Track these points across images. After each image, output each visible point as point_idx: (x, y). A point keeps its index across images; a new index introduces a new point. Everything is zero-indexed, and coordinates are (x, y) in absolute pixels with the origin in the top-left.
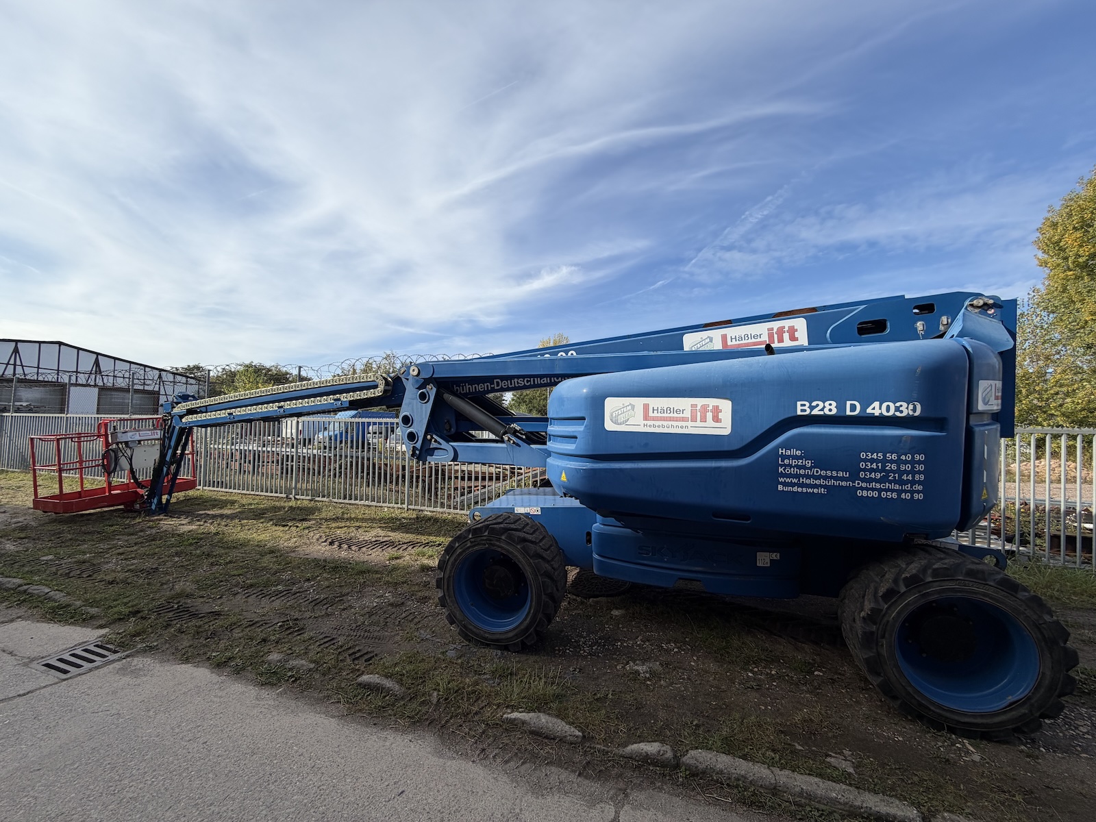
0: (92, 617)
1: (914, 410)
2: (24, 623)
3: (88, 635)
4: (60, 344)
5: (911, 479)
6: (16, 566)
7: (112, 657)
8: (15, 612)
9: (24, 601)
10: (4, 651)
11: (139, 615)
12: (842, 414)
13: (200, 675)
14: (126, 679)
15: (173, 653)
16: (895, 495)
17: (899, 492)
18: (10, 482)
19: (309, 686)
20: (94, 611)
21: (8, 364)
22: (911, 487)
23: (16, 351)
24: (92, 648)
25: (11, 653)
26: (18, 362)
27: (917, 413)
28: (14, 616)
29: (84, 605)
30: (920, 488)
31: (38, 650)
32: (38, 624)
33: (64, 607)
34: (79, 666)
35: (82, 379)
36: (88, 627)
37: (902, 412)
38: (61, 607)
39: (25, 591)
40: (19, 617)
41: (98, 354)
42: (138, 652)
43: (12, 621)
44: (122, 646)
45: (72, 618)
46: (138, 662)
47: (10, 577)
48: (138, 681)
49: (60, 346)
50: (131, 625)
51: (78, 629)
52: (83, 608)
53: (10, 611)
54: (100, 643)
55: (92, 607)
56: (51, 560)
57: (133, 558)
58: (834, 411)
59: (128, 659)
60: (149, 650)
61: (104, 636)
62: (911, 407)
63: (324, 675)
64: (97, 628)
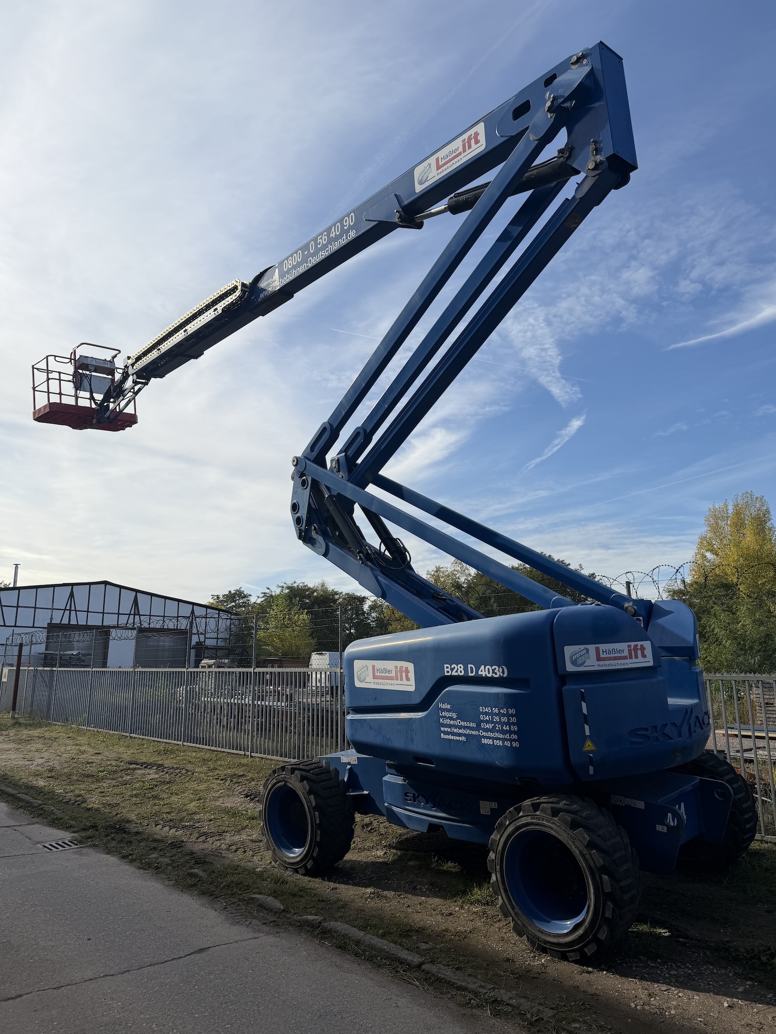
0: (71, 827)
1: (503, 672)
2: (38, 826)
3: (67, 836)
4: (106, 583)
5: (508, 729)
6: (42, 794)
7: (74, 846)
8: (35, 820)
9: (41, 814)
10: (27, 837)
11: (95, 828)
12: (466, 675)
13: (112, 859)
14: (77, 856)
15: (104, 849)
16: (501, 743)
17: (504, 740)
18: (51, 734)
19: (163, 872)
20: (72, 823)
21: (65, 610)
22: (510, 737)
23: (72, 595)
24: (67, 842)
25: (29, 839)
26: (73, 608)
27: (505, 675)
28: (35, 822)
29: (69, 819)
30: (515, 737)
31: (41, 839)
32: (45, 827)
33: (59, 819)
34: (57, 848)
35: (123, 620)
36: (68, 832)
37: (496, 674)
38: (57, 819)
39: (42, 808)
40: (37, 823)
41: (137, 591)
42: (87, 846)
43: (33, 824)
44: (81, 842)
45: (62, 825)
46: (85, 850)
47: (36, 799)
48: (81, 858)
49: (105, 586)
50: (90, 832)
51: (63, 832)
52: (68, 821)
53: (33, 819)
54: (71, 840)
55: (72, 821)
56: (60, 793)
57: (108, 796)
58: (462, 674)
59: (81, 849)
60: (94, 846)
61: (74, 837)
62: (501, 670)
63: (174, 868)
64: (72, 833)
